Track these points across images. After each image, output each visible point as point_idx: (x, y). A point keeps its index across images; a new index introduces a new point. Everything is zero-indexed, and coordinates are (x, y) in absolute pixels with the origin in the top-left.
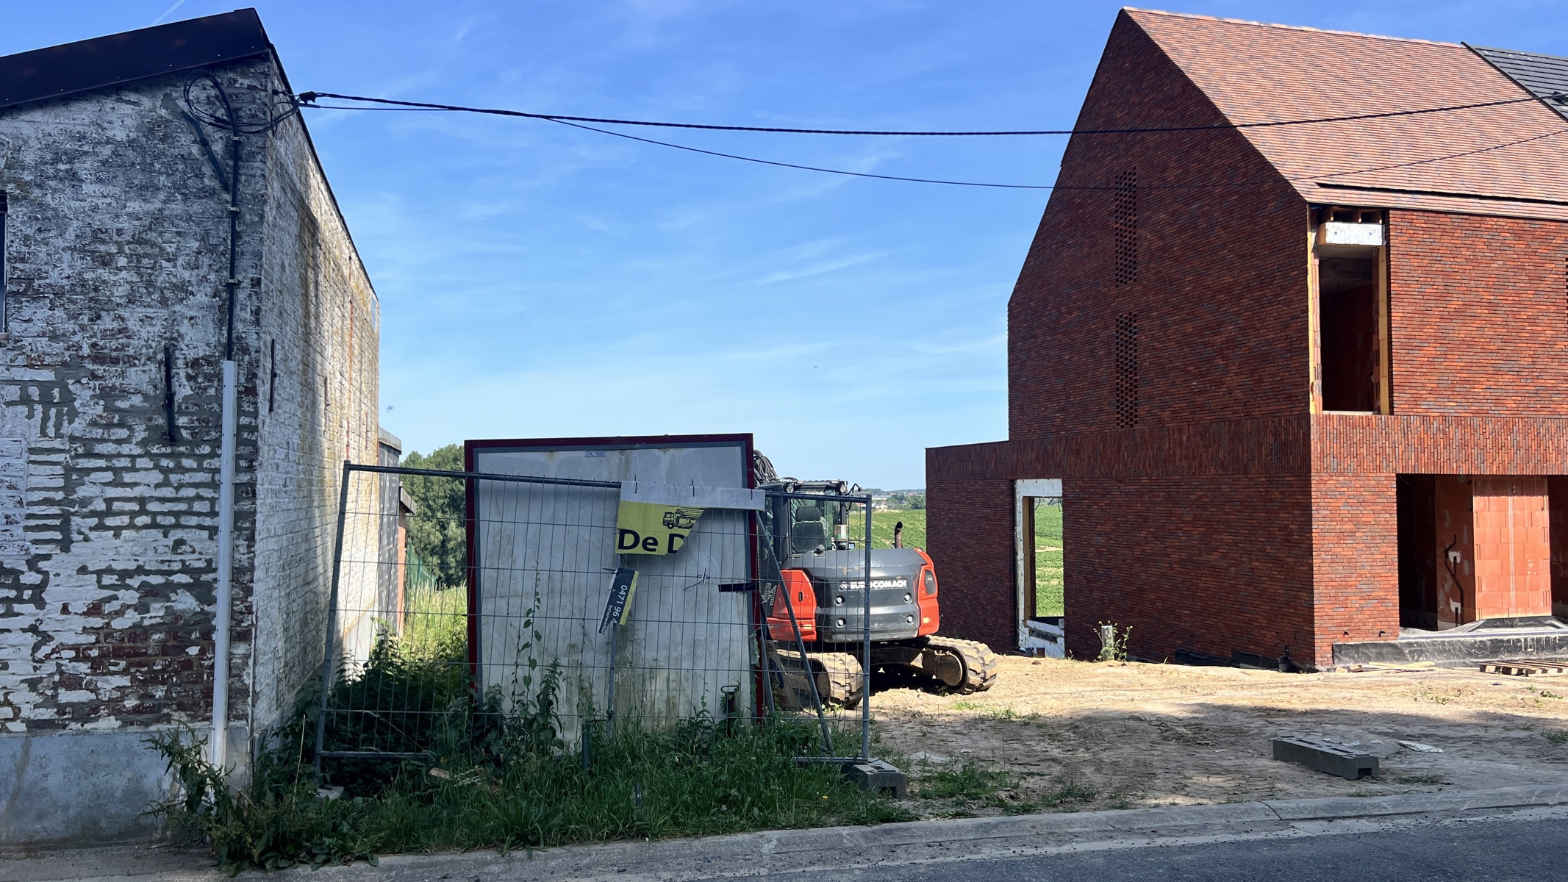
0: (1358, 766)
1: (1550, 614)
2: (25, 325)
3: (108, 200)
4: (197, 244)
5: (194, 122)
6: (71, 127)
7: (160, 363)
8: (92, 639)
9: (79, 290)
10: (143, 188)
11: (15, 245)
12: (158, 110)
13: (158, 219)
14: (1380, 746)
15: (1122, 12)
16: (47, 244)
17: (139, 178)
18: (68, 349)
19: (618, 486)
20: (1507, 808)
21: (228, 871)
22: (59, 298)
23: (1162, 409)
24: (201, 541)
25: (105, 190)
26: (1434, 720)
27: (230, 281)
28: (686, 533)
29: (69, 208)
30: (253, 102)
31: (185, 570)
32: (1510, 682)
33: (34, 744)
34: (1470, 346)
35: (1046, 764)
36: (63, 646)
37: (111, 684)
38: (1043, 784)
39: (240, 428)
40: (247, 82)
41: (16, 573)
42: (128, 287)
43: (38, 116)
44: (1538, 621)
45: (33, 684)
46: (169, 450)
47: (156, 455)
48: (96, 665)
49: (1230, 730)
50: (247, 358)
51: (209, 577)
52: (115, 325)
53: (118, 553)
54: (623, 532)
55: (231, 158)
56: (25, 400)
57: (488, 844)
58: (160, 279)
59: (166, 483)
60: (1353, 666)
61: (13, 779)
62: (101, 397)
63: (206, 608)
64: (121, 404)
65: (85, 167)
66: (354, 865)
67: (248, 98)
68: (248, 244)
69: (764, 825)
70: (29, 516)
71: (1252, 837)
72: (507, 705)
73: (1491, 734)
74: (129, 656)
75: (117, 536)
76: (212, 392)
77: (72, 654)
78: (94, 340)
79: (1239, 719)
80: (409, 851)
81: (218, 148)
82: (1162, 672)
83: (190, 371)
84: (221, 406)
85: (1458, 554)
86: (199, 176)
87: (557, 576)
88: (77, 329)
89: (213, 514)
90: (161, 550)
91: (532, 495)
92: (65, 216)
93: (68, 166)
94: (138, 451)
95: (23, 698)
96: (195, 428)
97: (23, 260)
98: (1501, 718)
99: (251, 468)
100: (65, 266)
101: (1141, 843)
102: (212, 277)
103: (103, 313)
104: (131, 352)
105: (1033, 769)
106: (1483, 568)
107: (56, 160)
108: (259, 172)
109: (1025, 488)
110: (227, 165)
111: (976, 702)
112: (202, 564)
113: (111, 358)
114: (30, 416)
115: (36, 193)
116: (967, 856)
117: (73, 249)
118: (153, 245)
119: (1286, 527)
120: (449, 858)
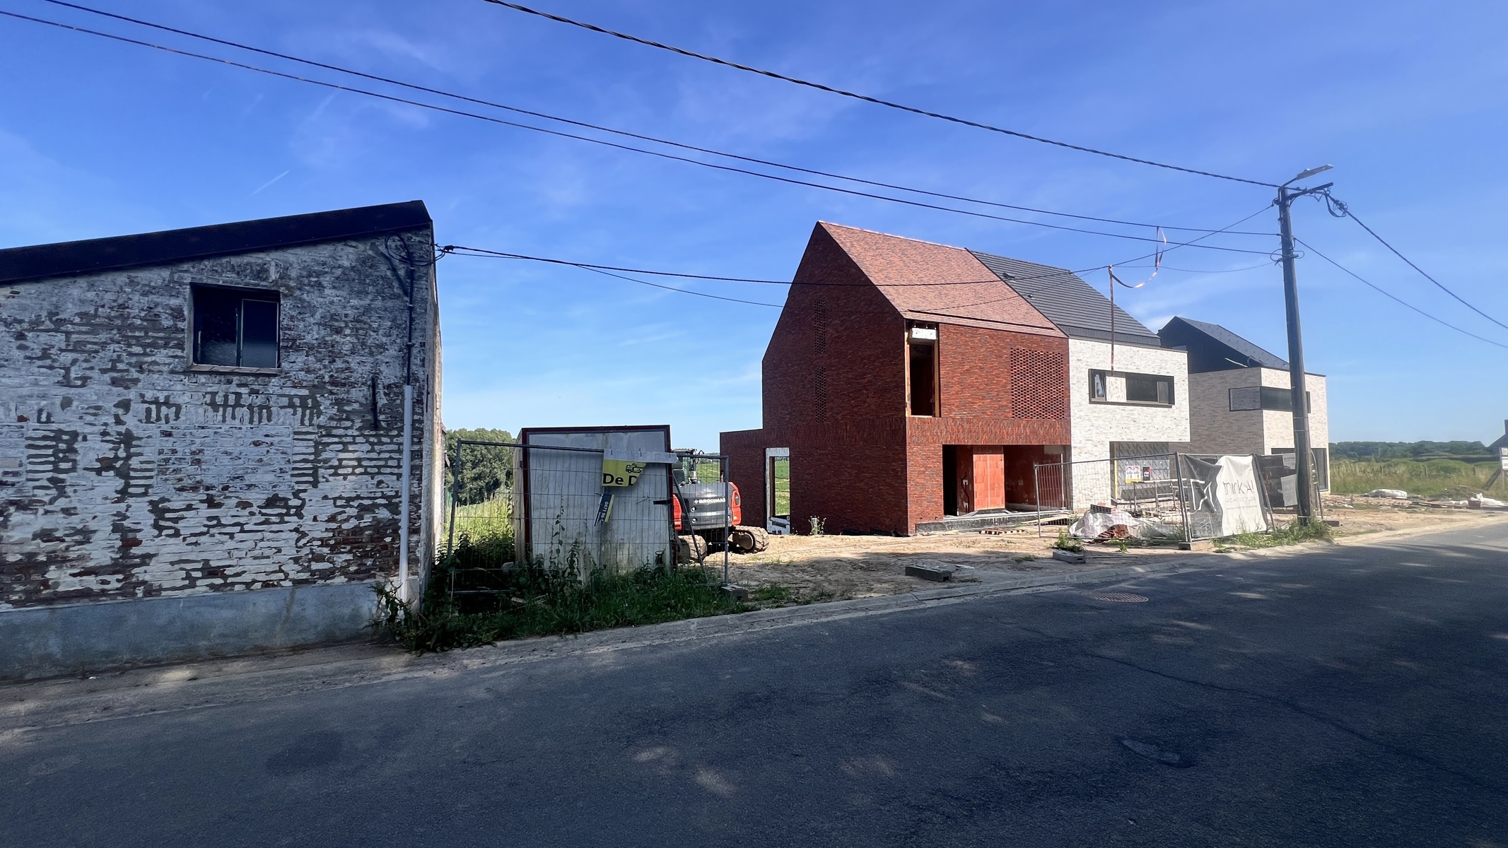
0: (943, 576)
1: (1004, 507)
2: (291, 364)
3: (340, 298)
4: (390, 323)
5: (388, 259)
6: (318, 258)
7: (369, 386)
8: (331, 534)
9: (322, 346)
10: (359, 292)
11: (285, 321)
12: (368, 251)
13: (368, 310)
14: (950, 567)
15: (818, 222)
16: (304, 321)
17: (357, 287)
18: (316, 378)
19: (603, 451)
20: (1008, 590)
21: (416, 653)
22: (312, 350)
23: (837, 414)
24: (393, 481)
25: (338, 293)
26: (967, 555)
27: (410, 343)
28: (637, 475)
29: (317, 302)
30: (421, 249)
31: (383, 497)
32: (993, 538)
33: (297, 593)
34: (972, 387)
35: (806, 582)
36: (314, 539)
37: (340, 559)
38: (808, 591)
39: (414, 422)
40: (418, 239)
41: (286, 500)
42: (351, 345)
43: (298, 251)
44: (999, 511)
45: (296, 560)
46: (374, 433)
47: (367, 435)
48: (333, 549)
49: (882, 564)
50: (418, 384)
51: (397, 500)
52: (344, 366)
53: (345, 488)
54: (605, 475)
55: (409, 278)
56: (291, 405)
57: (553, 633)
58: (369, 342)
59: (372, 451)
60: (925, 533)
61: (285, 612)
62: (336, 404)
63: (395, 517)
64: (346, 408)
65: (326, 280)
66: (484, 647)
67: (418, 247)
68: (418, 323)
69: (688, 616)
70: (294, 469)
71: (909, 608)
72: (546, 565)
73: (992, 560)
74: (352, 543)
75: (345, 479)
76: (398, 402)
77: (320, 543)
78: (332, 373)
79: (884, 559)
80: (512, 638)
81: (402, 273)
82: (842, 539)
83: (386, 391)
84: (403, 409)
85: (967, 481)
86: (391, 287)
87: (571, 497)
88: (322, 367)
89: (399, 467)
90: (370, 486)
91: (558, 456)
92: (315, 306)
93: (316, 279)
94: (356, 433)
95: (291, 568)
96: (389, 421)
97: (290, 329)
98: (994, 553)
99: (420, 443)
100: (314, 333)
101: (863, 614)
102: (398, 341)
103: (337, 359)
104: (353, 380)
105: (801, 585)
106: (978, 487)
107: (309, 276)
108: (424, 287)
109: (770, 452)
110: (407, 282)
111: (761, 556)
112: (393, 494)
113: (341, 383)
114: (294, 414)
115: (298, 293)
116: (787, 625)
117: (319, 324)
118: (365, 323)
119: (895, 469)
120: (534, 641)
